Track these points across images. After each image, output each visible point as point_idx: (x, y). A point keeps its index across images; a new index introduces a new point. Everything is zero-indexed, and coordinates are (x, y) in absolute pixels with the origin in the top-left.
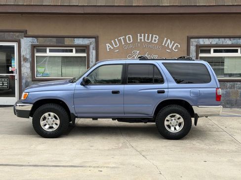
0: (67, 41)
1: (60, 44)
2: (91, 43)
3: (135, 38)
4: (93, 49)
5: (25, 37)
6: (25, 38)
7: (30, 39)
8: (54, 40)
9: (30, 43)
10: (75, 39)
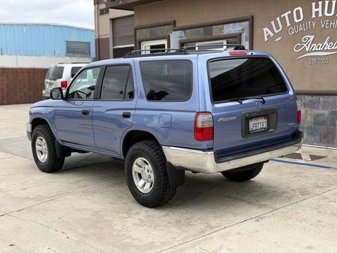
0: (216, 31)
1: (208, 37)
2: (243, 30)
3: (308, 12)
4: (246, 40)
5: (174, 30)
6: (174, 32)
7: (178, 33)
8: (201, 30)
9: (179, 39)
10: (225, 26)
